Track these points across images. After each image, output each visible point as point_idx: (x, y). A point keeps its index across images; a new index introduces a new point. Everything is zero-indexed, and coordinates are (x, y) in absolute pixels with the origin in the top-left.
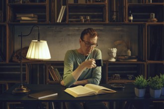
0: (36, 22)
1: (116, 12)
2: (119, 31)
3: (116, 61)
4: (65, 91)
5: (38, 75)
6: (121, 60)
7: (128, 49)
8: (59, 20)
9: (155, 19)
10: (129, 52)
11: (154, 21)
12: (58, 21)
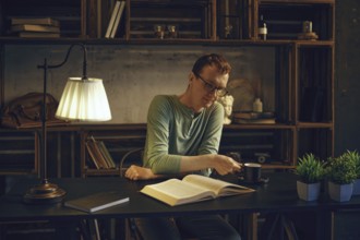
0: (57, 36)
1: (230, 16)
2: (236, 57)
3: (232, 123)
4: (143, 191)
5: (59, 156)
6: (241, 122)
7: (256, 97)
8: (111, 32)
9: (314, 34)
10: (259, 103)
11: (311, 37)
12: (107, 36)
